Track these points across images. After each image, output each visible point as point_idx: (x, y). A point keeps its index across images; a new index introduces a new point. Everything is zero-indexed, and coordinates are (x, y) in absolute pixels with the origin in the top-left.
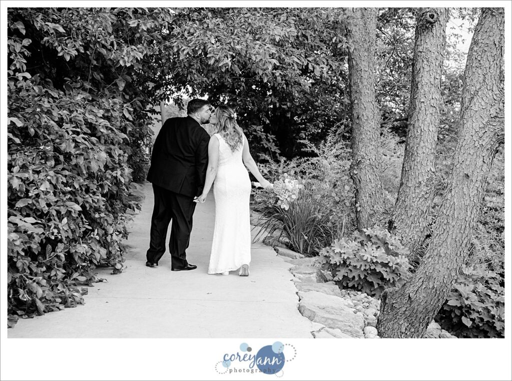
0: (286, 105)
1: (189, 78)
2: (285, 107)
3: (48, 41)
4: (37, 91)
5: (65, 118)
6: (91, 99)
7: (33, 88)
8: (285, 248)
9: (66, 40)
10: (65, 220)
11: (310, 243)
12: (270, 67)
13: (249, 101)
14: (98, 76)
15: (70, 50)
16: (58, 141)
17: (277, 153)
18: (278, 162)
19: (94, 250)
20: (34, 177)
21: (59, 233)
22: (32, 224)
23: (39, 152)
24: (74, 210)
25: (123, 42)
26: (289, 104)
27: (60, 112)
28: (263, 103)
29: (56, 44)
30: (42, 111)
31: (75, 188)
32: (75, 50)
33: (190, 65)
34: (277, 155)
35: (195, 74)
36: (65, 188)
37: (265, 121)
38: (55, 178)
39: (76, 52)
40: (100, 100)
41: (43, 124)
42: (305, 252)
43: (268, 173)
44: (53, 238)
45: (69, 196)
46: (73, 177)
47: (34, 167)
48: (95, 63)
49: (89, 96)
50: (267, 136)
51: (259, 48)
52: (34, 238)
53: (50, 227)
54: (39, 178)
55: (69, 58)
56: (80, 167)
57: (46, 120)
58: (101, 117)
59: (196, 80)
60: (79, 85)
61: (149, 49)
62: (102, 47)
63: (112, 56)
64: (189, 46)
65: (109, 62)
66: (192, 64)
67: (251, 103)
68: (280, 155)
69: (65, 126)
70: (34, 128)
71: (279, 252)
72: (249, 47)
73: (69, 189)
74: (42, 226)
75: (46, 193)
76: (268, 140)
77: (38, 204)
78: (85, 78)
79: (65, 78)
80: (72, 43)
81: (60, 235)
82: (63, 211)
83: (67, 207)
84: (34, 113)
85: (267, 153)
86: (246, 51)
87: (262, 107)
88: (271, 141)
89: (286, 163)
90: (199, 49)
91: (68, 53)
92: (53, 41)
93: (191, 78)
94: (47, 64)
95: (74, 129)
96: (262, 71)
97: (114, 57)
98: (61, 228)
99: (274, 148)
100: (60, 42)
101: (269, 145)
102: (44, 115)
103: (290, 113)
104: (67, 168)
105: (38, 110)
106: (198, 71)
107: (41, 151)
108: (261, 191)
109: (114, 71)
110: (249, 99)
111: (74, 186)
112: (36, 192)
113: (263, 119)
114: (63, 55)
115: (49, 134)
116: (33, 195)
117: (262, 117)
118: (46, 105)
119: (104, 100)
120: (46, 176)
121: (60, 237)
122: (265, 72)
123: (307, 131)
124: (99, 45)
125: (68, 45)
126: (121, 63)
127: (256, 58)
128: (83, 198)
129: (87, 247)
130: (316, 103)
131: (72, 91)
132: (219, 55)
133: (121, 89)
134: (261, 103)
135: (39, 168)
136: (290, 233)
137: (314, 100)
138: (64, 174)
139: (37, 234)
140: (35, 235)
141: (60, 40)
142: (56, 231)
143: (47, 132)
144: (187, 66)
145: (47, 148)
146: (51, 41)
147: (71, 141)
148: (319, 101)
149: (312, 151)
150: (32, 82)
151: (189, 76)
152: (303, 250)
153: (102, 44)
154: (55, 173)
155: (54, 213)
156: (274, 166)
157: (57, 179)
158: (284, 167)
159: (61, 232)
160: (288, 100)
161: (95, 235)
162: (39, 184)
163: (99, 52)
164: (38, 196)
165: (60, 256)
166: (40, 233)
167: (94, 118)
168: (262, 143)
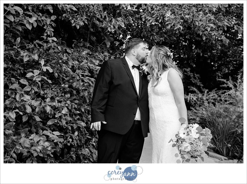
0: (207, 54)
1: (151, 38)
2: (206, 56)
3: (66, 17)
4: (60, 49)
5: (75, 66)
6: (91, 53)
7: (57, 48)
8: (213, 152)
9: (76, 16)
10: (76, 133)
11: (231, 149)
12: (209, 29)
13: (181, 52)
14: (94, 39)
15: (80, 22)
16: (71, 81)
17: (201, 86)
18: (202, 92)
19: (92, 153)
20: (58, 105)
21: (72, 141)
22: (57, 136)
23: (61, 88)
24: (82, 126)
25: (112, 16)
26: (209, 54)
27: (74, 63)
28: (191, 53)
29: (71, 18)
30: (63, 62)
31: (82, 111)
32: (83, 22)
33: (152, 30)
34: (201, 87)
35: (155, 35)
36: (76, 112)
37: (192, 65)
38: (70, 105)
39: (83, 23)
40: (95, 54)
41: (63, 70)
42: (227, 155)
43: (196, 100)
44: (69, 144)
45: (78, 117)
46: (80, 104)
47: (58, 98)
48: (92, 30)
49: (90, 52)
50: (194, 75)
51: (202, 17)
52: (58, 145)
53: (67, 137)
54: (61, 105)
55: (79, 27)
56: (85, 98)
57: (65, 67)
58: (97, 65)
59: (156, 40)
60: (82, 45)
61: (126, 20)
62: (97, 20)
63: (103, 25)
64: (153, 17)
65: (100, 29)
66: (153, 29)
67: (183, 53)
68: (203, 87)
69: (77, 71)
70: (57, 73)
71: (209, 155)
72: (195, 16)
73: (78, 112)
74: (62, 137)
75: (65, 115)
76: (195, 78)
77: (60, 122)
78: (85, 40)
79: (73, 40)
80: (80, 17)
81: (73, 142)
82: (75, 126)
83: (77, 124)
84: (58, 63)
85: (194, 86)
86: (193, 19)
87: (191, 56)
88: (197, 78)
89: (208, 93)
90: (160, 19)
91: (78, 24)
92: (69, 17)
93: (152, 38)
94: (62, 31)
95: (83, 73)
96: (202, 33)
97: (105, 26)
98: (74, 138)
99: (199, 83)
100: (73, 17)
101: (196, 81)
102: (64, 65)
103: (210, 60)
104: (77, 98)
105: (60, 61)
106: (157, 34)
107: (62, 88)
108: (192, 112)
109: (102, 35)
110: (181, 51)
111: (81, 110)
112: (60, 115)
113: (191, 64)
114: (75, 25)
115: (66, 77)
116: (58, 116)
117: (191, 63)
118: (65, 58)
119: (97, 54)
120: (65, 104)
121: (73, 144)
122: (204, 33)
123: (222, 72)
124: (95, 19)
125: (78, 19)
126: (109, 29)
127: (199, 23)
128: (87, 118)
129: (88, 150)
130: (229, 53)
131: (79, 49)
132: (173, 23)
133: (108, 46)
134: (190, 53)
135: (61, 99)
136: (216, 142)
137: (227, 51)
138: (75, 102)
139: (60, 142)
140: (59, 143)
141: (73, 16)
142: (71, 140)
143: (64, 75)
144: (150, 30)
145: (66, 86)
146: (67, 17)
147: (81, 81)
148: (231, 52)
149: (227, 86)
150: (57, 44)
151: (151, 37)
152: (226, 154)
153: (97, 18)
154: (71, 102)
155: (70, 128)
156: (200, 95)
157: (72, 106)
158: (207, 96)
159: (74, 141)
160: (208, 51)
161: (93, 142)
162: (61, 109)
163: (94, 23)
164: (60, 117)
165: (73, 156)
166: (62, 141)
167: (94, 66)
168: (191, 80)
